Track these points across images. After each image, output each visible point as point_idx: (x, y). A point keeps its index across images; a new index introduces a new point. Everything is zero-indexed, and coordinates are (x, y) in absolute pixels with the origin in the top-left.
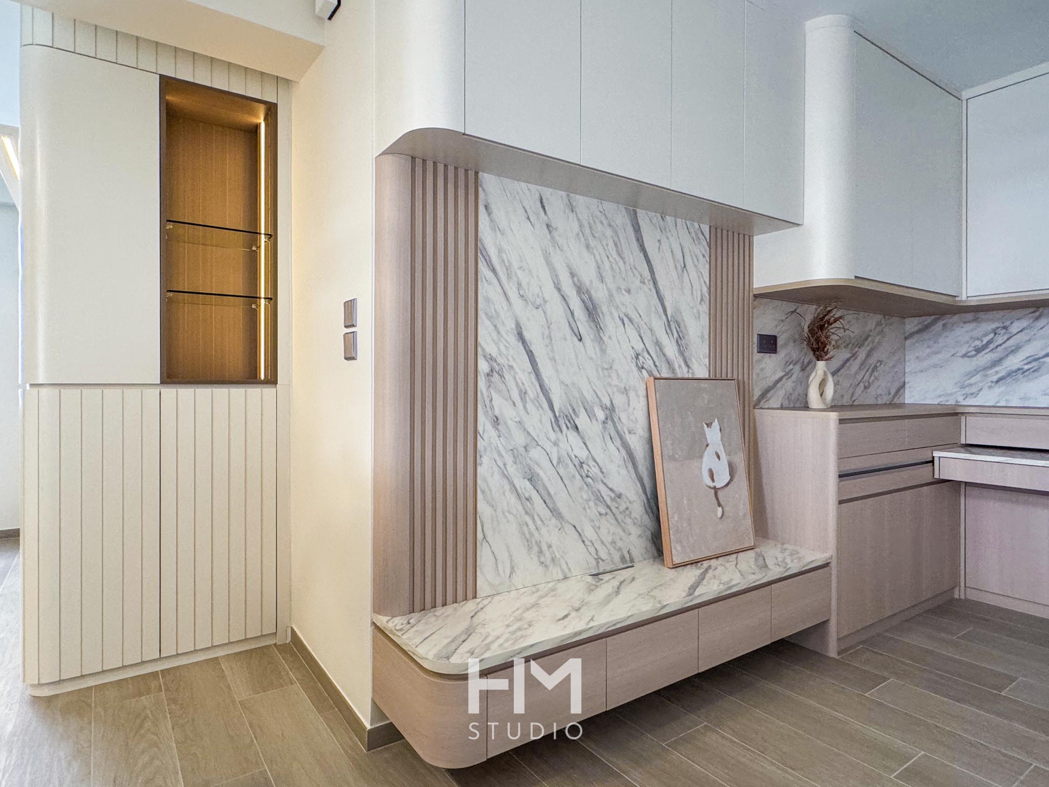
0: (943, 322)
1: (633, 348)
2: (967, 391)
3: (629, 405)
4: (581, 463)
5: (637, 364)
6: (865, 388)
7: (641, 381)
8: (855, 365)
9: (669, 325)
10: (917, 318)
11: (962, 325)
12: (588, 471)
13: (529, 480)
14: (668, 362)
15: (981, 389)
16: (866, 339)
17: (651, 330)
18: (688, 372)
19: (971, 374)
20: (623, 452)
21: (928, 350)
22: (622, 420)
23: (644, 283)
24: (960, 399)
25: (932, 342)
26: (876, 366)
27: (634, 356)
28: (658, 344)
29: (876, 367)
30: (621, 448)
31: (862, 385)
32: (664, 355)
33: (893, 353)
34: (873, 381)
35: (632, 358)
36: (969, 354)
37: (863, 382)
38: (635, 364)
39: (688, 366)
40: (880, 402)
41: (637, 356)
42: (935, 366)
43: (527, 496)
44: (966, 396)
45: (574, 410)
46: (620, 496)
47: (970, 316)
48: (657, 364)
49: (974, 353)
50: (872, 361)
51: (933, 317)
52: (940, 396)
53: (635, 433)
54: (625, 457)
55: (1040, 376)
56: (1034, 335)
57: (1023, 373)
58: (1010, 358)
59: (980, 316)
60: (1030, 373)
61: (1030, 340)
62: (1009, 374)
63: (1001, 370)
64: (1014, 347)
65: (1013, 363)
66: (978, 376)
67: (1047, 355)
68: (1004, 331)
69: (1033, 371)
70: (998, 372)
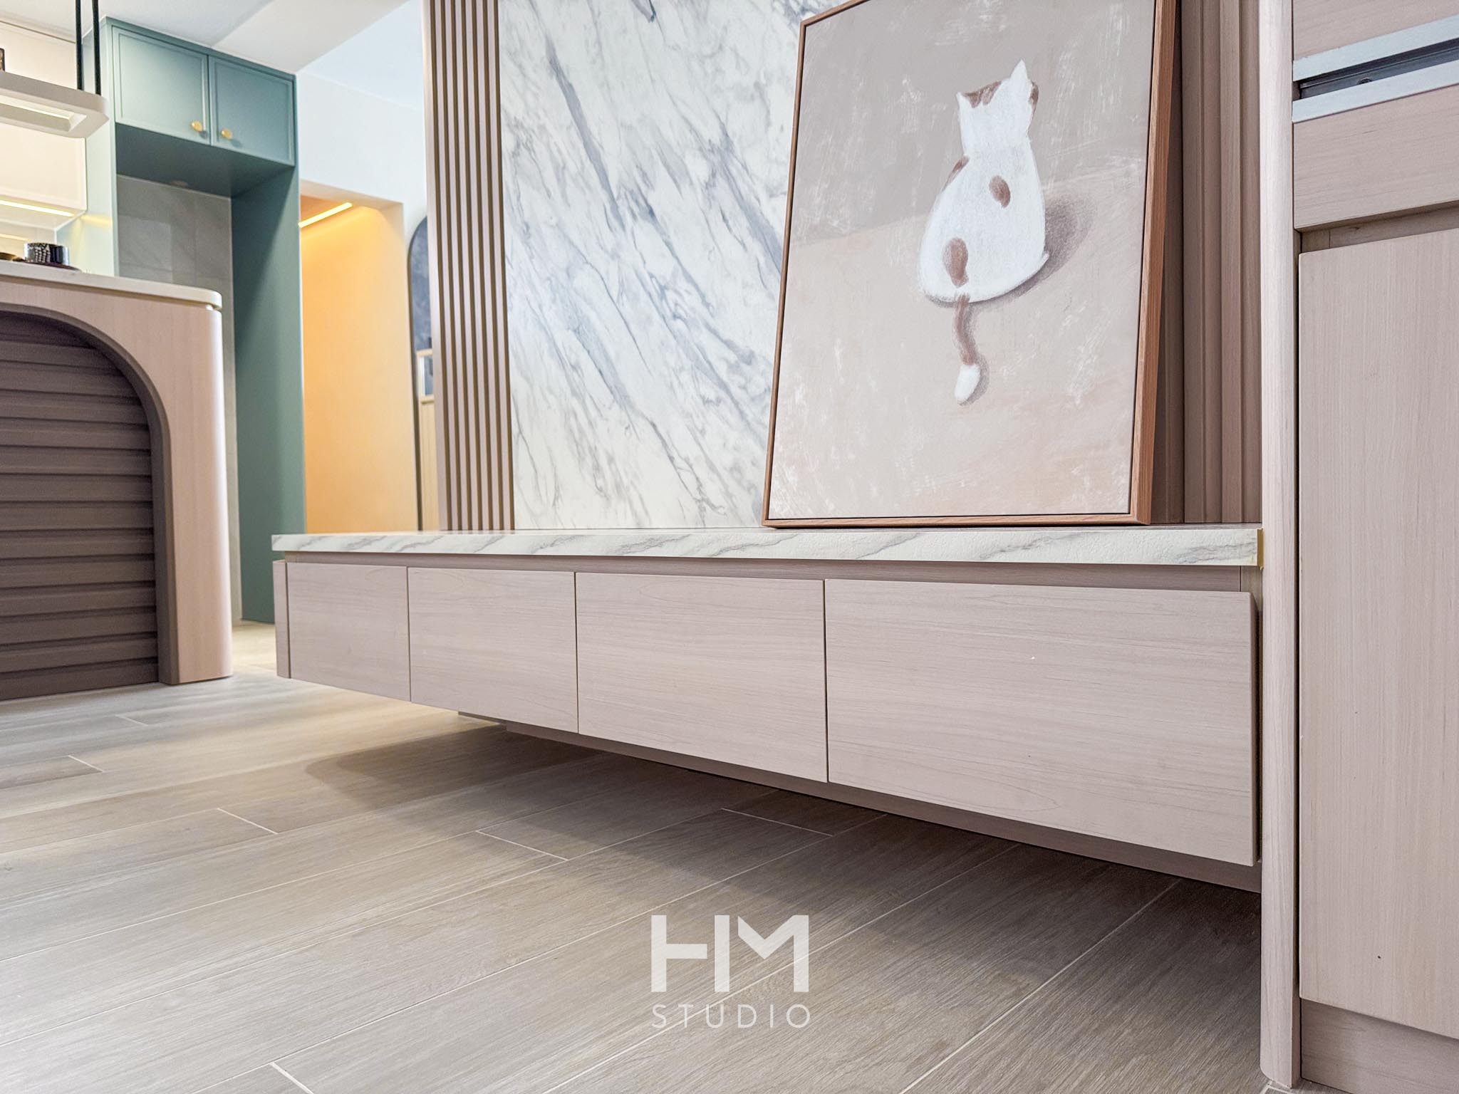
4: (663, 289)
12: (676, 304)
13: (575, 331)
20: (756, 248)
43: (573, 362)
45: (644, 175)
46: (748, 359)
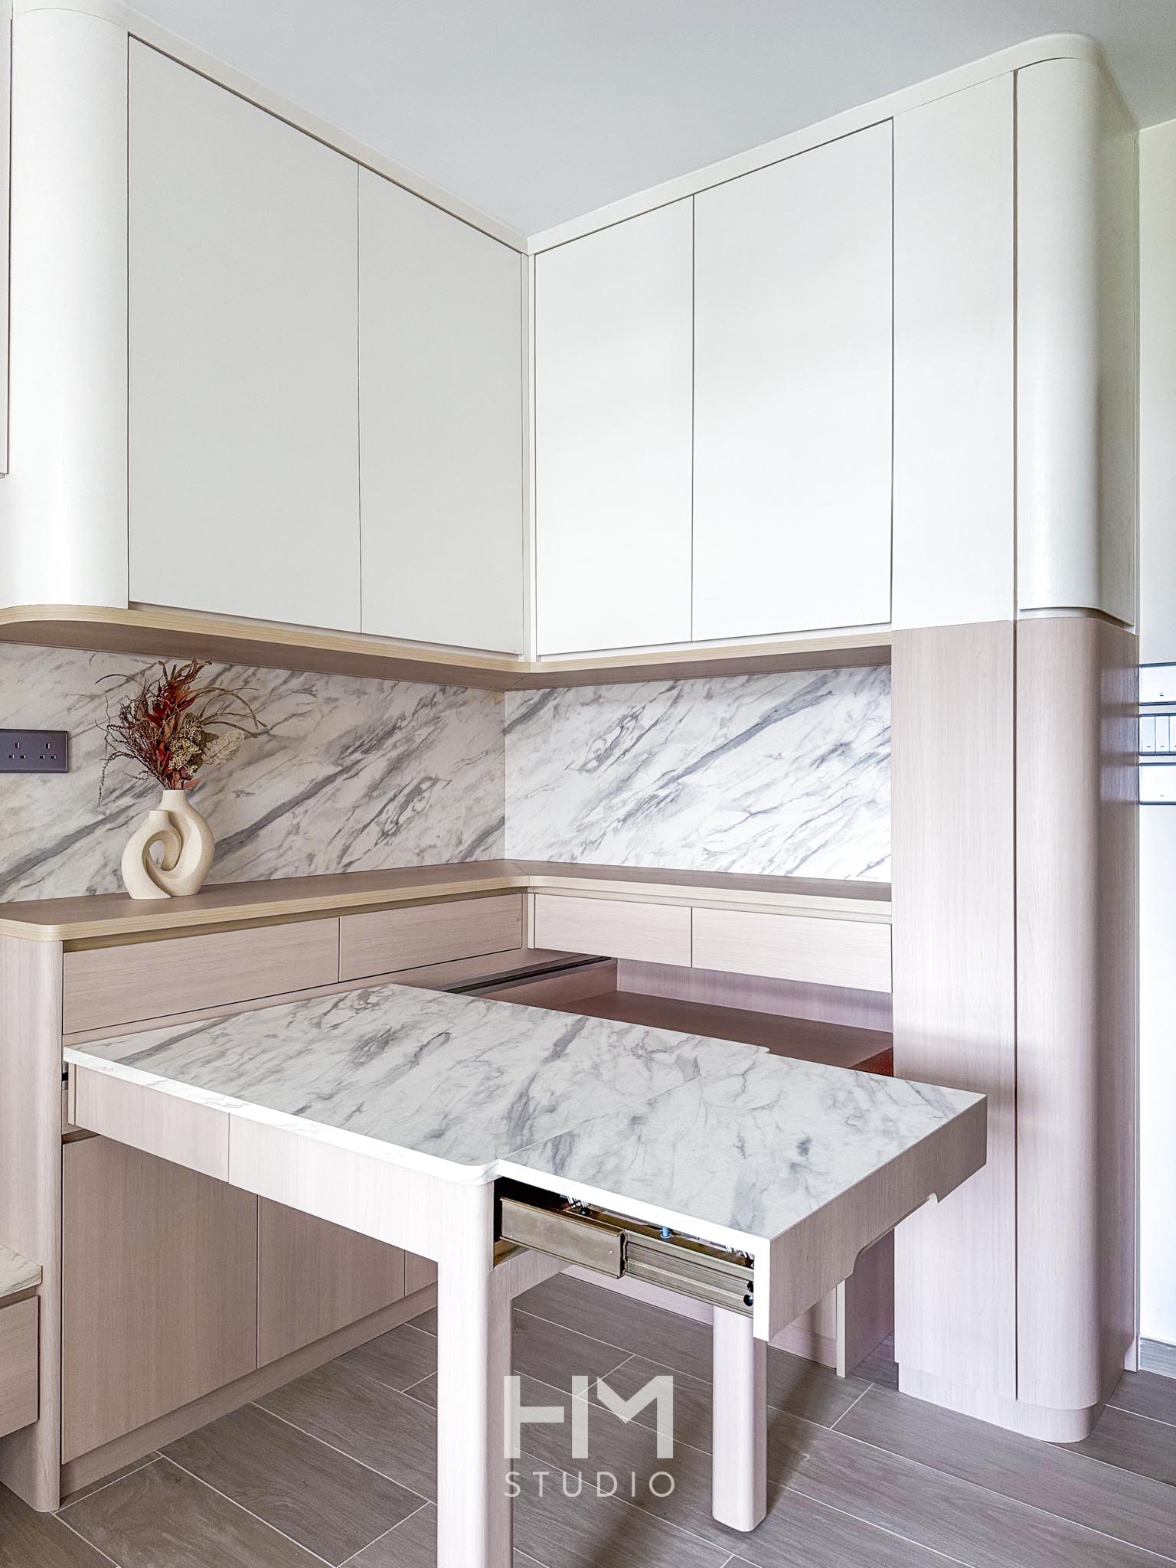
0: (555, 702)
2: (586, 836)
6: (385, 834)
8: (353, 789)
10: (521, 693)
11: (579, 709)
15: (604, 834)
16: (390, 733)
19: (590, 805)
21: (534, 756)
24: (577, 852)
25: (539, 740)
26: (418, 787)
29: (417, 792)
31: (374, 830)
33: (471, 762)
34: (409, 820)
36: (589, 766)
37: (378, 824)
40: (429, 861)
42: (546, 787)
44: (586, 845)
47: (589, 691)
49: (594, 763)
50: (409, 777)
51: (542, 691)
52: (551, 845)
55: (680, 811)
56: (672, 732)
57: (659, 803)
58: (642, 774)
59: (601, 693)
60: (666, 804)
61: (666, 742)
62: (639, 808)
63: (630, 798)
64: (646, 756)
65: (646, 783)
66: (600, 809)
67: (689, 771)
68: (633, 722)
69: (671, 801)
70: (624, 802)
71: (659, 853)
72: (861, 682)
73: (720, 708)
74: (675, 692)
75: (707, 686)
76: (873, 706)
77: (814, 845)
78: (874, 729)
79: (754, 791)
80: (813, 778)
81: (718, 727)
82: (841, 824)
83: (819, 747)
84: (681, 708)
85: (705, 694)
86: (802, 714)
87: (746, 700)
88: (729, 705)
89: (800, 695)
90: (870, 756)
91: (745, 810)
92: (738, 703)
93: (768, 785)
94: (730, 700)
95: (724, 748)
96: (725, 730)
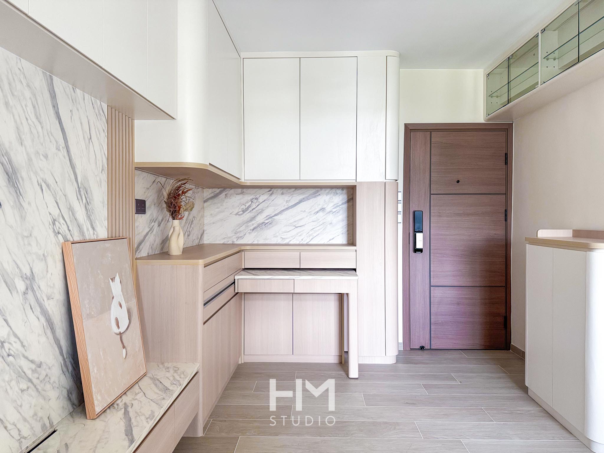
0: (226, 193)
1: (50, 214)
2: (238, 235)
3: (47, 272)
5: (54, 230)
6: (188, 235)
7: (57, 246)
9: (80, 191)
10: (211, 189)
11: (235, 196)
12: (9, 349)
14: (79, 226)
15: (245, 234)
17: (65, 196)
18: (94, 234)
19: (240, 226)
20: (43, 320)
21: (217, 210)
22: (42, 287)
23: (59, 150)
24: (235, 240)
25: (219, 205)
26: (193, 220)
27: (51, 223)
28: (71, 209)
30: (40, 317)
32: (76, 219)
33: (199, 212)
34: (191, 231)
35: (50, 224)
36: (239, 213)
38: (52, 230)
39: (93, 229)
40: (194, 244)
41: (54, 221)
42: (222, 220)
44: (238, 238)
46: (40, 366)
47: (239, 190)
48: (70, 228)
49: (242, 212)
51: (220, 189)
52: (224, 238)
53: (52, 299)
54: (45, 324)
55: (273, 227)
56: (270, 204)
57: (265, 225)
58: (259, 216)
59: (244, 191)
60: (268, 224)
61: (268, 207)
62: (259, 226)
63: (255, 223)
64: (260, 211)
65: (260, 219)
66: (244, 226)
67: (276, 215)
68: (256, 200)
69: (270, 224)
70: (253, 224)
71: (266, 239)
72: (328, 192)
73: (286, 197)
74: (271, 192)
75: (282, 191)
76: (331, 199)
77: (315, 235)
78: (332, 204)
79: (297, 221)
80: (314, 217)
81: (286, 203)
82: (323, 229)
83: (316, 209)
84: (273, 197)
85: (281, 193)
86: (311, 200)
87: (294, 195)
88: (289, 197)
89: (311, 195)
90: (331, 211)
91: (294, 226)
92: (292, 196)
93: (301, 219)
94: (289, 195)
95: (287, 209)
96: (288, 204)
